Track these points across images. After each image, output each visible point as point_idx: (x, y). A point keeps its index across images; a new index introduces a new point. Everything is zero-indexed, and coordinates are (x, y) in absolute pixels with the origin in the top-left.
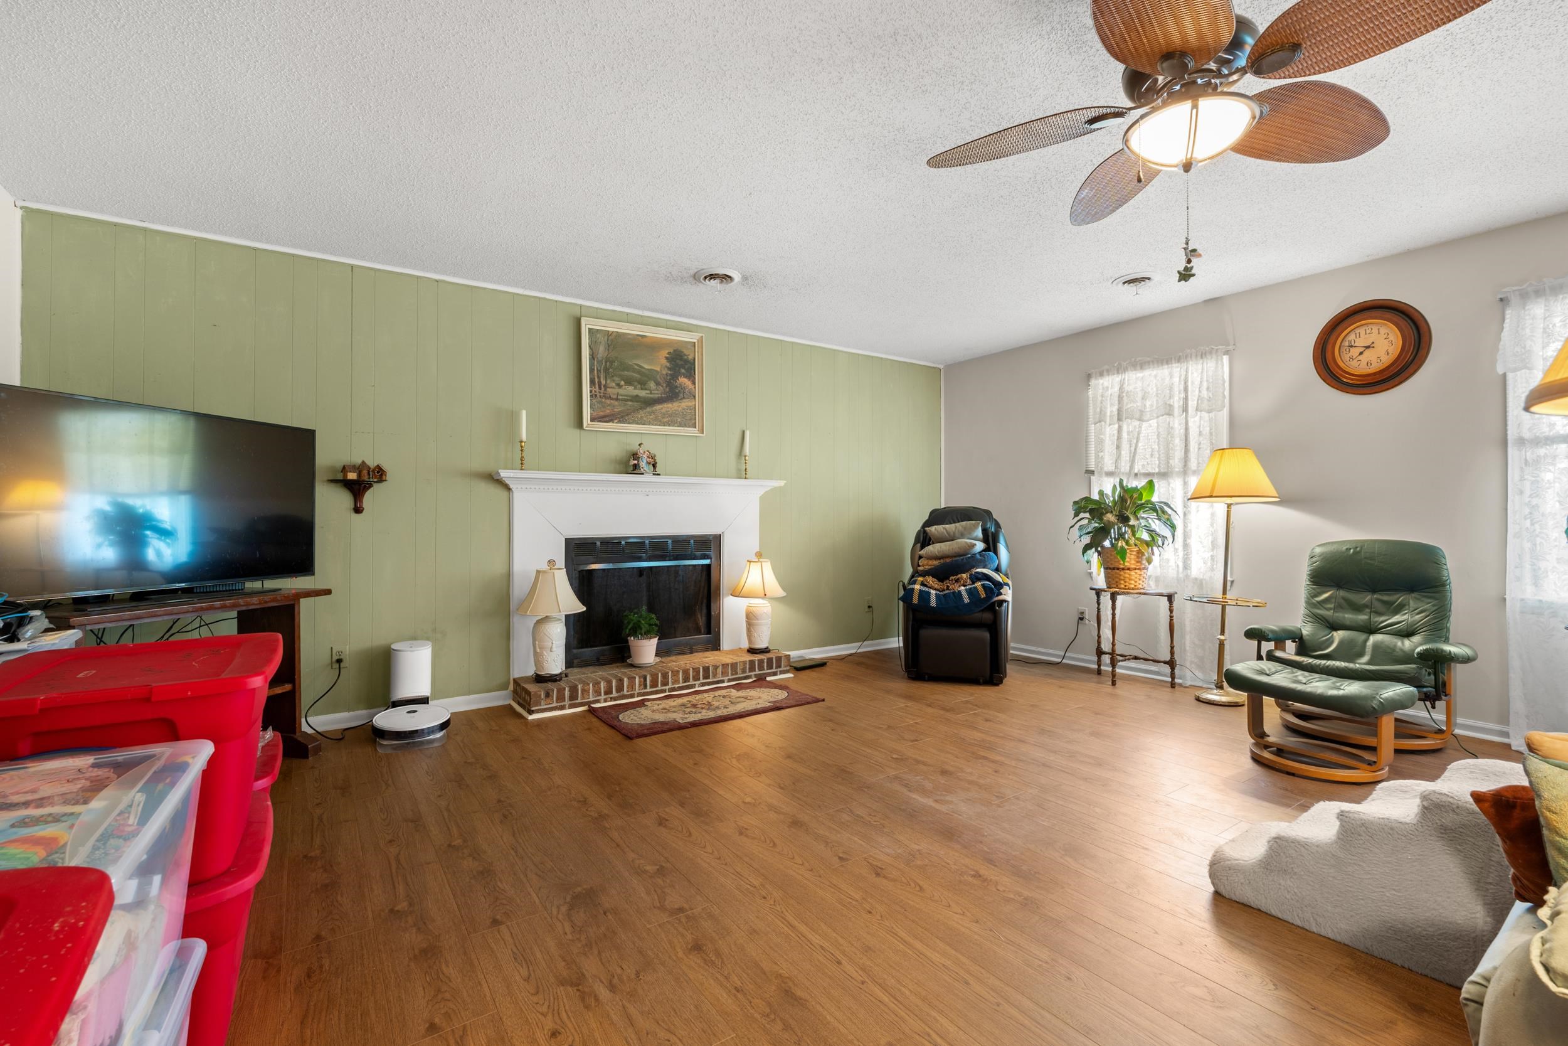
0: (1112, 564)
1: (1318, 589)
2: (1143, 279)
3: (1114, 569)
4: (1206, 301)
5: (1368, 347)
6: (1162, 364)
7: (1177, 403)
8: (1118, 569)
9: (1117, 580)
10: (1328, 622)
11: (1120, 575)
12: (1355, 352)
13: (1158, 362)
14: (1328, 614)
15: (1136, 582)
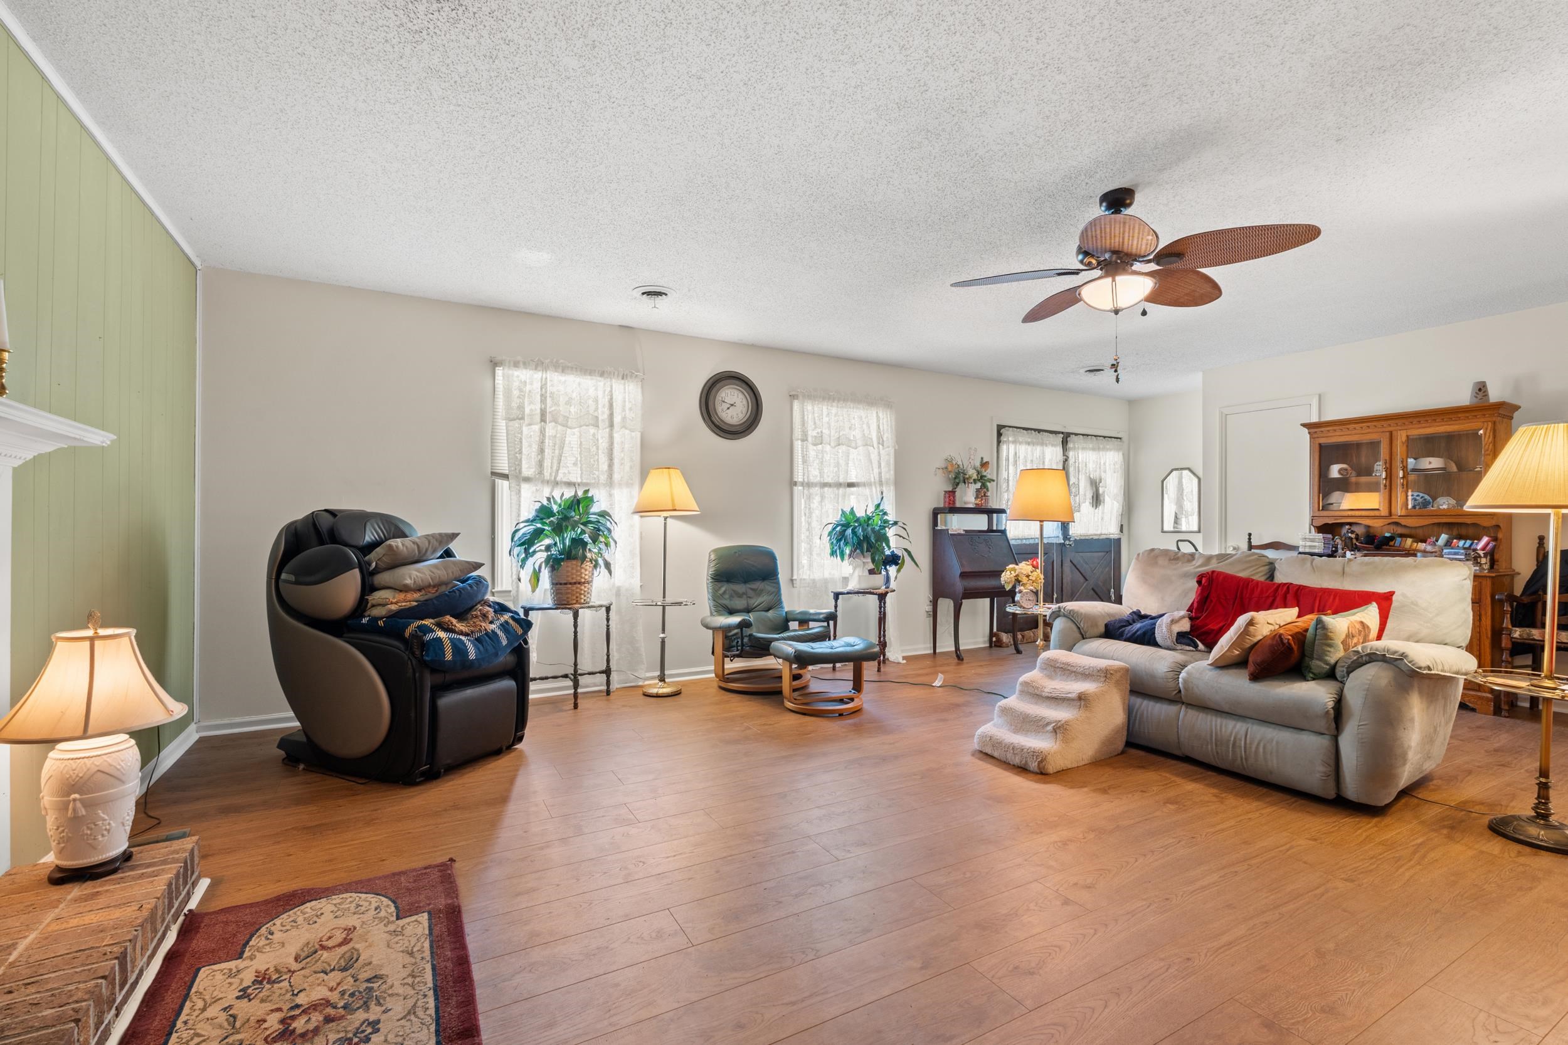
0: (573, 578)
1: (719, 584)
2: (659, 294)
3: (575, 583)
4: (620, 326)
5: (732, 405)
6: (585, 374)
7: (603, 415)
8: (579, 583)
9: (578, 595)
10: (729, 609)
11: (581, 590)
12: (725, 406)
13: (581, 370)
14: (726, 602)
15: (585, 596)
